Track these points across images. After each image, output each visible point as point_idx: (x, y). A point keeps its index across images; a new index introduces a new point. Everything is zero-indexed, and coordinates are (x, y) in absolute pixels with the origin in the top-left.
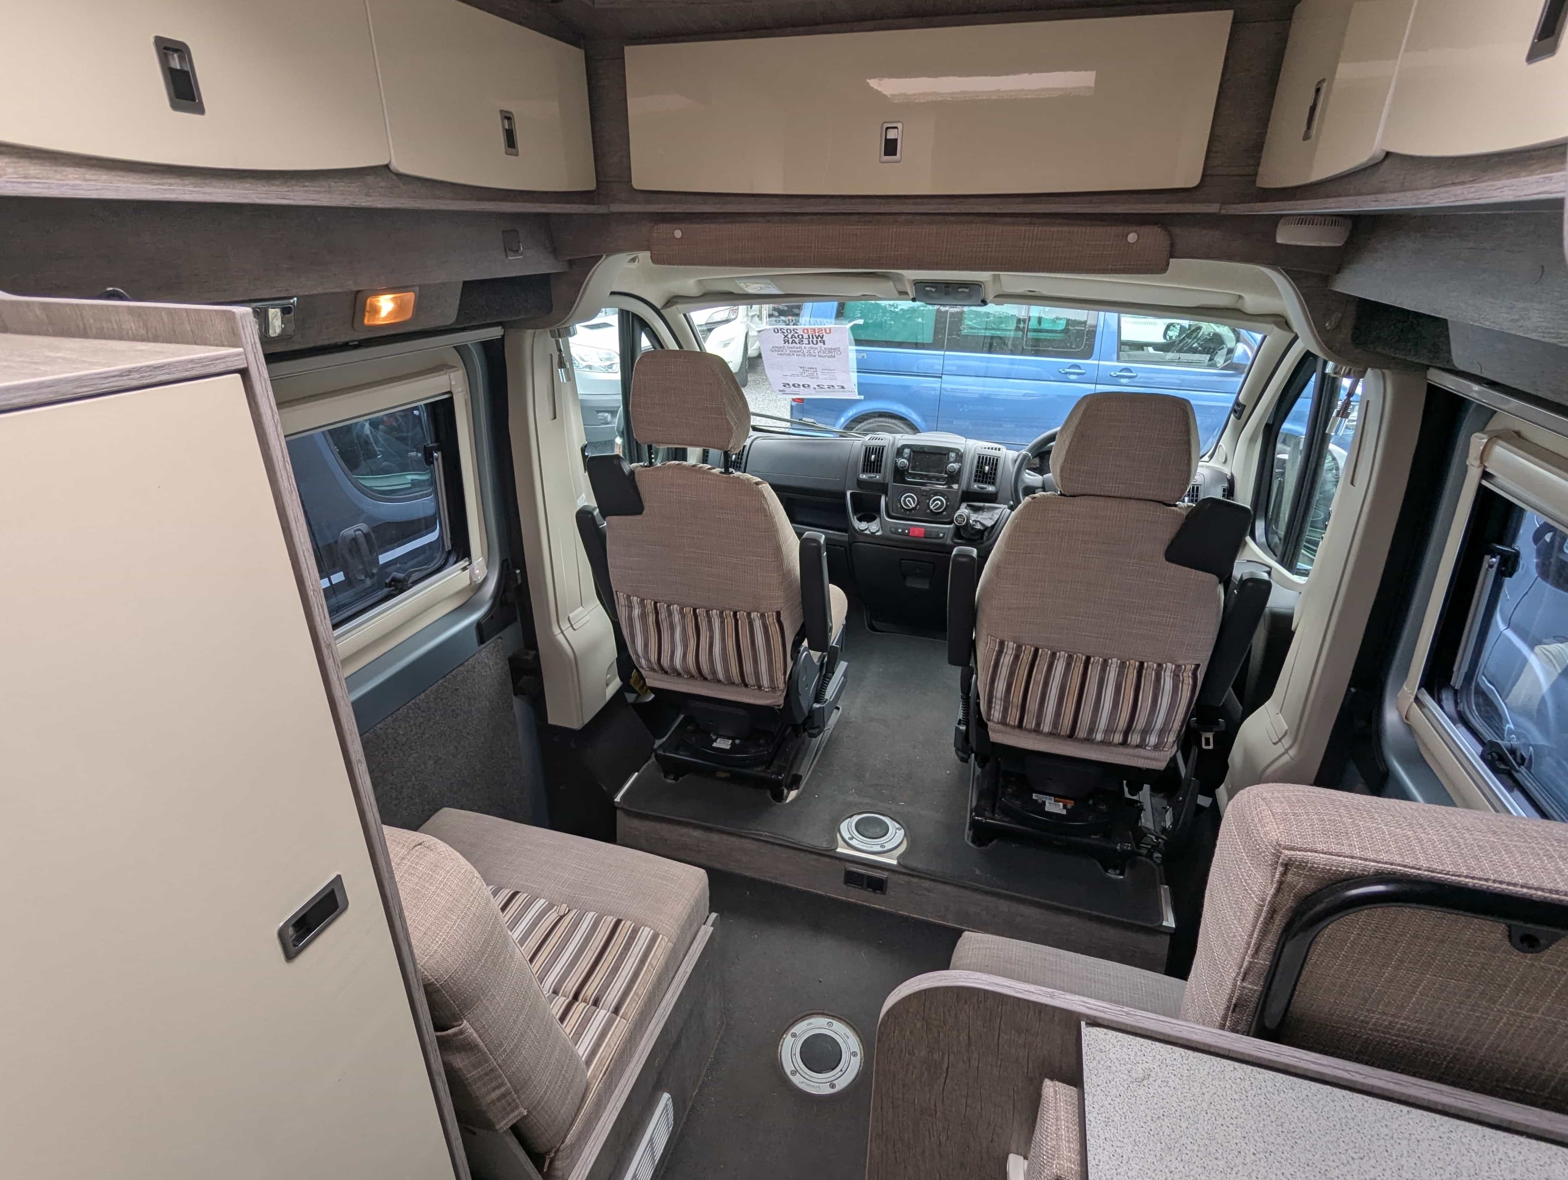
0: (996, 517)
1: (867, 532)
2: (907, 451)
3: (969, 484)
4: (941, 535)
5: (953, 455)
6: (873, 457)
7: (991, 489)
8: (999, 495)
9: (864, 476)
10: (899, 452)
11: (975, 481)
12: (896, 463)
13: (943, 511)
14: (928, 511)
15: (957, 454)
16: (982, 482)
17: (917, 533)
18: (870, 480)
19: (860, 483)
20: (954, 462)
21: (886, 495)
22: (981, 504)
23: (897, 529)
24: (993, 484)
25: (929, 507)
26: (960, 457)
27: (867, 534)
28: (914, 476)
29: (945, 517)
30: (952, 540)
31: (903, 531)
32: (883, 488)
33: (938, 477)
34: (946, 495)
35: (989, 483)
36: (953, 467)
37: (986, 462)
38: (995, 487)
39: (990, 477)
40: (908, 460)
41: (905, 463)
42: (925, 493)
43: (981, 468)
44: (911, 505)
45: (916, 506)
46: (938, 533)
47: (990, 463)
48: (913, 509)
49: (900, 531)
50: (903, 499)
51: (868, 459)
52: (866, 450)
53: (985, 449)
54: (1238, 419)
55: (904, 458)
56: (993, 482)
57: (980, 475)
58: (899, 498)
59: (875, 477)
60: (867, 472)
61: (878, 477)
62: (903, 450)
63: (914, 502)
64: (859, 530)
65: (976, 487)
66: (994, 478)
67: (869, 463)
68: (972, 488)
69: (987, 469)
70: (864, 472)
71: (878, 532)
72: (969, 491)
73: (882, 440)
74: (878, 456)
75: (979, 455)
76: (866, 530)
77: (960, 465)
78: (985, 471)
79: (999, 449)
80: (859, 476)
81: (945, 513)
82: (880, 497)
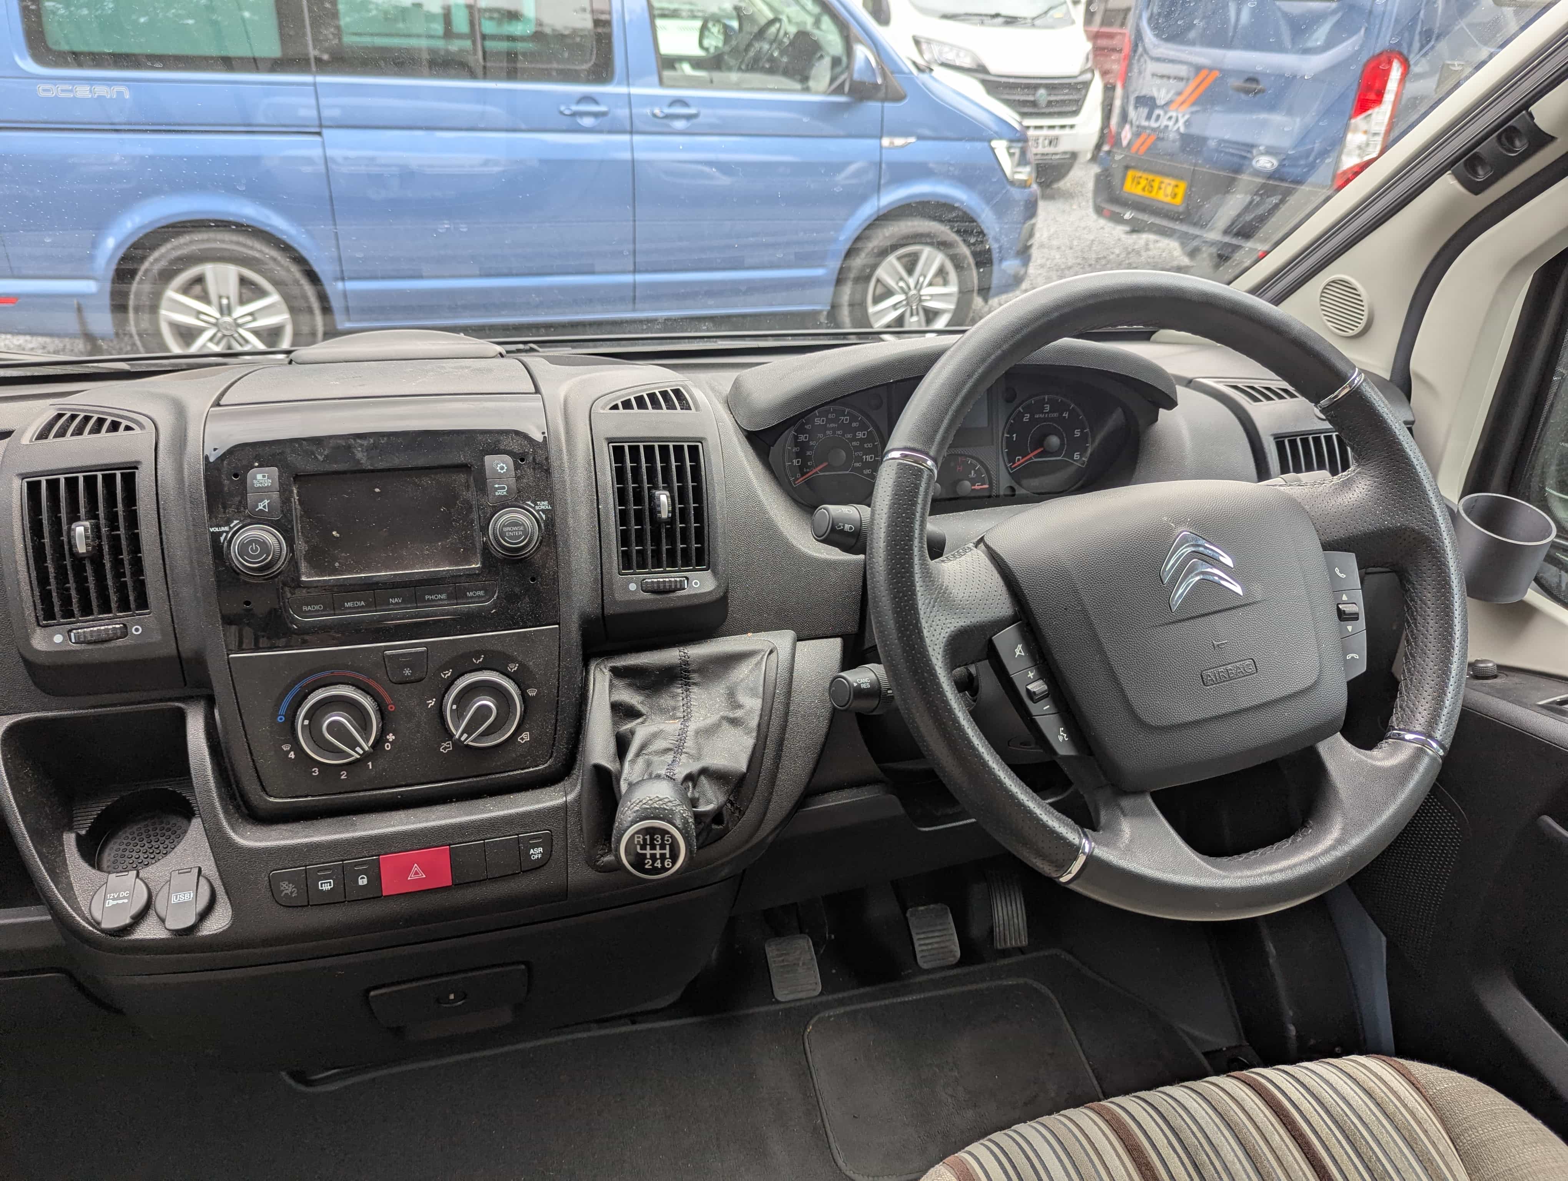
0: (752, 705)
1: (148, 931)
2: (262, 478)
3: (602, 583)
4: (536, 853)
5: (500, 466)
6: (80, 529)
7: (697, 583)
8: (734, 601)
9: (54, 640)
10: (221, 482)
11: (627, 562)
12: (219, 551)
13: (517, 732)
14: (445, 749)
15: (519, 458)
16: (658, 564)
17: (416, 874)
18: (97, 653)
19: (45, 675)
20: (515, 500)
21: (210, 702)
22: (671, 656)
23: (307, 881)
24: (700, 559)
25: (451, 736)
26: (535, 462)
27: (147, 949)
28: (332, 596)
29: (531, 754)
30: (591, 862)
31: (344, 876)
33: (455, 578)
34: (514, 660)
35: (686, 562)
36: (515, 524)
37: (651, 471)
38: (715, 573)
39: (684, 532)
40: (284, 527)
41: (263, 544)
42: (407, 672)
43: (638, 500)
44: (353, 744)
45: (380, 741)
46: (521, 847)
47: (666, 470)
48: (366, 757)
49: (326, 886)
50: (301, 721)
51: (58, 546)
52: (33, 488)
53: (627, 405)
54: (1476, 188)
55: (257, 519)
56: (700, 552)
57: (640, 534)
58: (281, 719)
59: (125, 631)
60: (68, 614)
61: (136, 630)
62: (240, 475)
63: (364, 724)
64: (96, 924)
65: (633, 587)
66: (700, 535)
67: (68, 562)
68: (619, 596)
69: (663, 498)
70: (49, 614)
71: (204, 915)
72: (610, 610)
73: (115, 426)
74: (112, 519)
75: (610, 441)
76: (139, 918)
77: (544, 505)
78: (654, 509)
79: (677, 392)
80: (27, 638)
81: (526, 737)
82: (180, 719)
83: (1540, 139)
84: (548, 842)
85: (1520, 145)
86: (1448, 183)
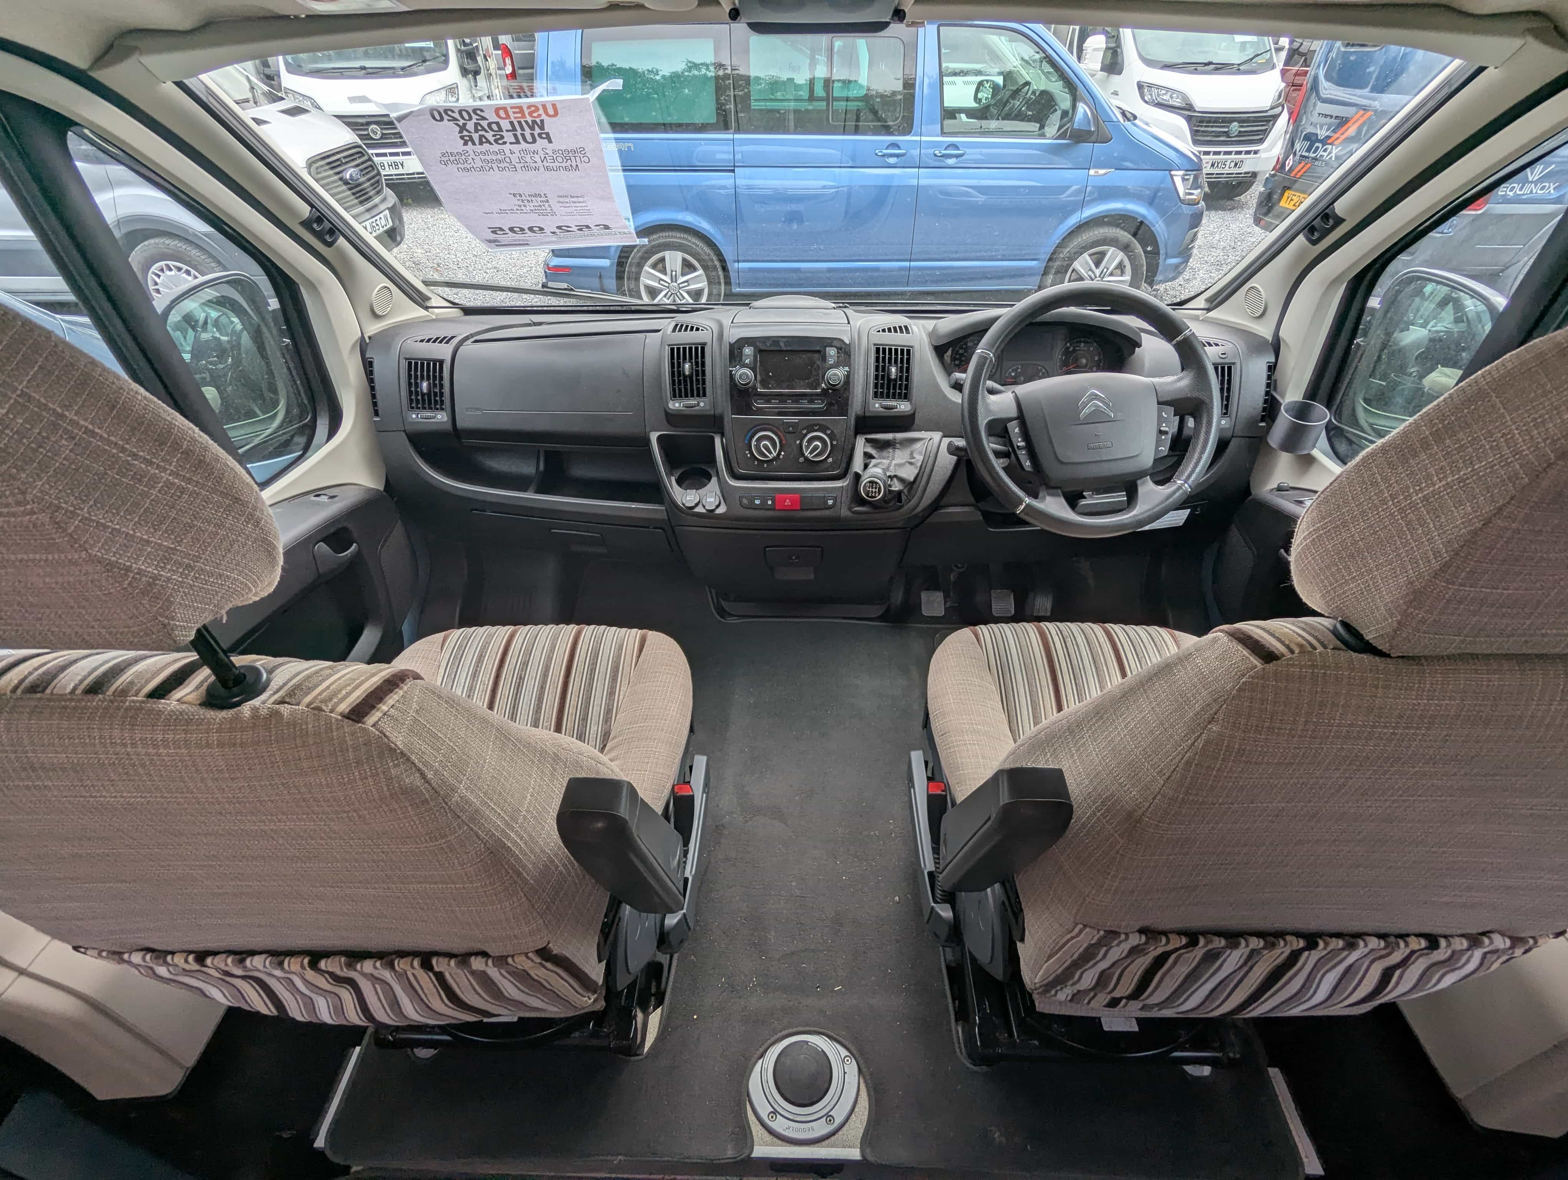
0: (919, 458)
1: (699, 509)
2: (748, 351)
3: (865, 403)
4: (830, 502)
5: (832, 352)
6: (687, 366)
7: (903, 407)
8: (918, 417)
9: (675, 405)
10: (735, 352)
11: (876, 395)
12: (732, 377)
13: (828, 457)
14: (802, 460)
15: (839, 349)
16: (888, 397)
17: (788, 503)
18: (689, 411)
19: (672, 418)
20: (836, 366)
21: (723, 435)
22: (889, 436)
23: (752, 501)
24: (906, 397)
25: (803, 455)
26: (845, 351)
27: (699, 515)
28: (767, 398)
29: (832, 467)
30: (850, 509)
31: (764, 501)
32: (715, 423)
33: (811, 395)
34: (829, 429)
35: (900, 397)
36: (835, 374)
37: (890, 359)
38: (911, 403)
39: (900, 385)
40: (754, 369)
41: (747, 375)
42: (791, 429)
43: (884, 370)
44: (770, 453)
45: (779, 454)
46: (825, 499)
47: (896, 359)
48: (774, 459)
49: (757, 502)
50: (754, 443)
51: (679, 372)
52: (672, 350)
53: (884, 331)
54: (1314, 243)
55: (745, 366)
56: (906, 394)
57: (882, 385)
58: (746, 442)
59: (698, 405)
60: (680, 396)
61: (702, 404)
62: (741, 349)
63: (775, 447)
64: (684, 504)
65: (877, 405)
66: (907, 386)
67: (682, 378)
68: (871, 409)
69: (893, 370)
70: (675, 396)
71: (718, 506)
72: (867, 414)
73: (697, 329)
74: (697, 363)
75: (875, 345)
76: (697, 505)
77: (847, 369)
78: (889, 375)
79: (906, 327)
80: (667, 404)
81: (830, 460)
82: (713, 439)
83: (1339, 221)
84: (835, 499)
85: (1331, 222)
86: (1301, 238)
